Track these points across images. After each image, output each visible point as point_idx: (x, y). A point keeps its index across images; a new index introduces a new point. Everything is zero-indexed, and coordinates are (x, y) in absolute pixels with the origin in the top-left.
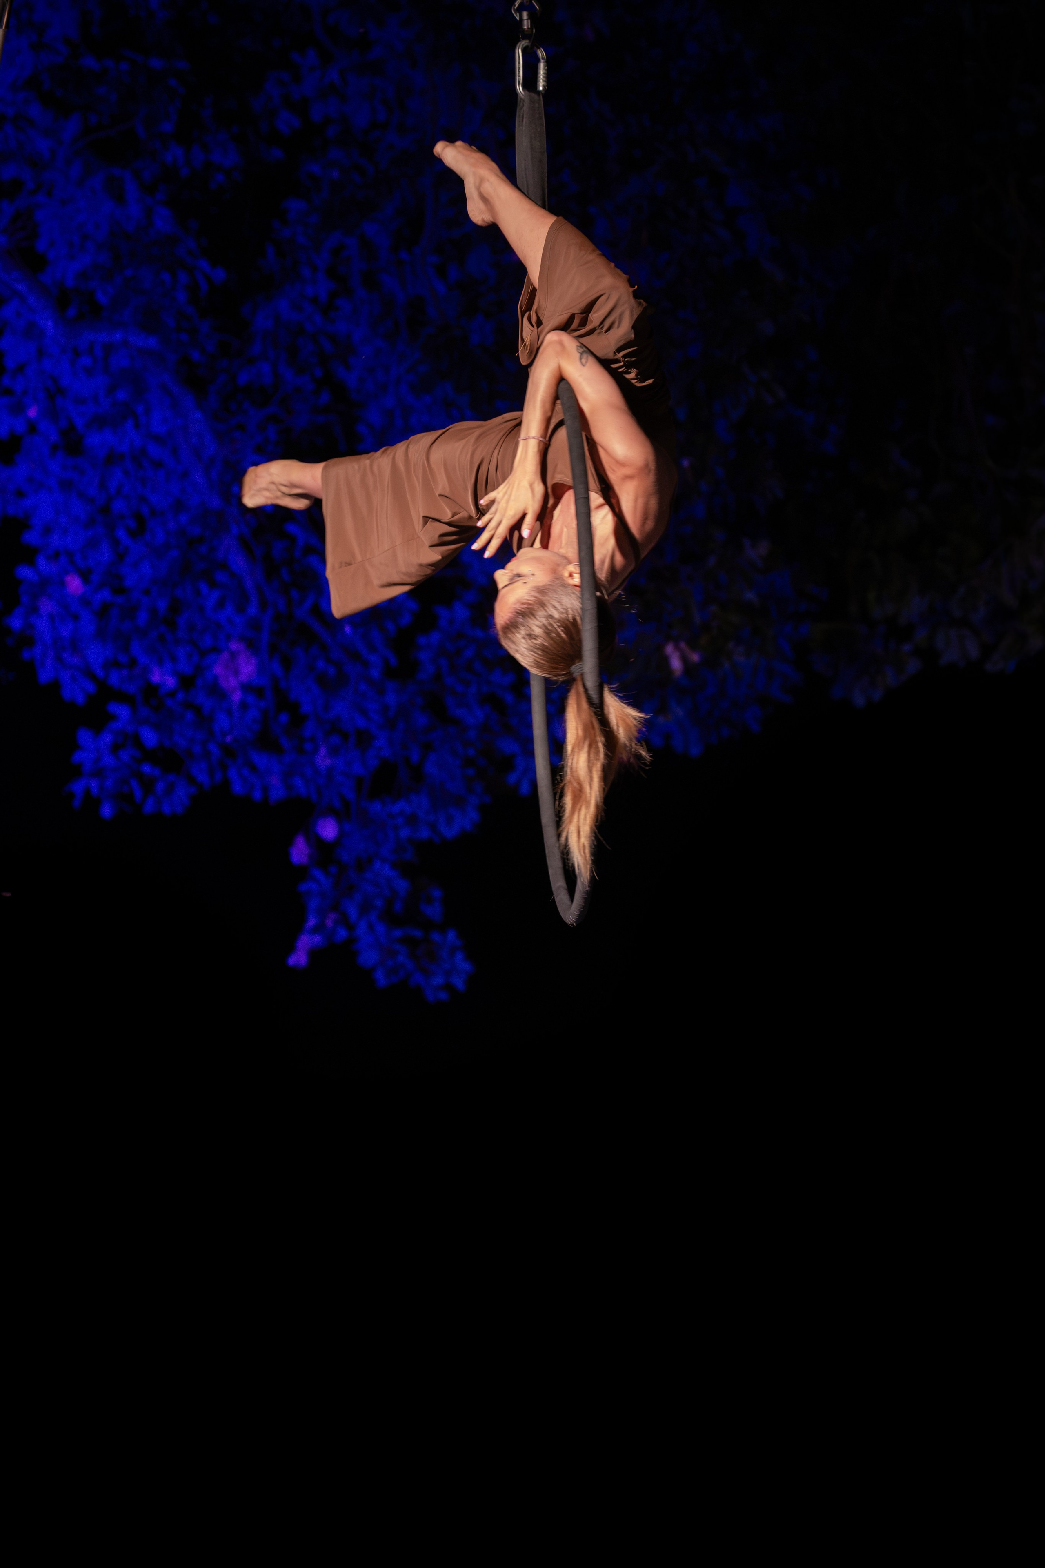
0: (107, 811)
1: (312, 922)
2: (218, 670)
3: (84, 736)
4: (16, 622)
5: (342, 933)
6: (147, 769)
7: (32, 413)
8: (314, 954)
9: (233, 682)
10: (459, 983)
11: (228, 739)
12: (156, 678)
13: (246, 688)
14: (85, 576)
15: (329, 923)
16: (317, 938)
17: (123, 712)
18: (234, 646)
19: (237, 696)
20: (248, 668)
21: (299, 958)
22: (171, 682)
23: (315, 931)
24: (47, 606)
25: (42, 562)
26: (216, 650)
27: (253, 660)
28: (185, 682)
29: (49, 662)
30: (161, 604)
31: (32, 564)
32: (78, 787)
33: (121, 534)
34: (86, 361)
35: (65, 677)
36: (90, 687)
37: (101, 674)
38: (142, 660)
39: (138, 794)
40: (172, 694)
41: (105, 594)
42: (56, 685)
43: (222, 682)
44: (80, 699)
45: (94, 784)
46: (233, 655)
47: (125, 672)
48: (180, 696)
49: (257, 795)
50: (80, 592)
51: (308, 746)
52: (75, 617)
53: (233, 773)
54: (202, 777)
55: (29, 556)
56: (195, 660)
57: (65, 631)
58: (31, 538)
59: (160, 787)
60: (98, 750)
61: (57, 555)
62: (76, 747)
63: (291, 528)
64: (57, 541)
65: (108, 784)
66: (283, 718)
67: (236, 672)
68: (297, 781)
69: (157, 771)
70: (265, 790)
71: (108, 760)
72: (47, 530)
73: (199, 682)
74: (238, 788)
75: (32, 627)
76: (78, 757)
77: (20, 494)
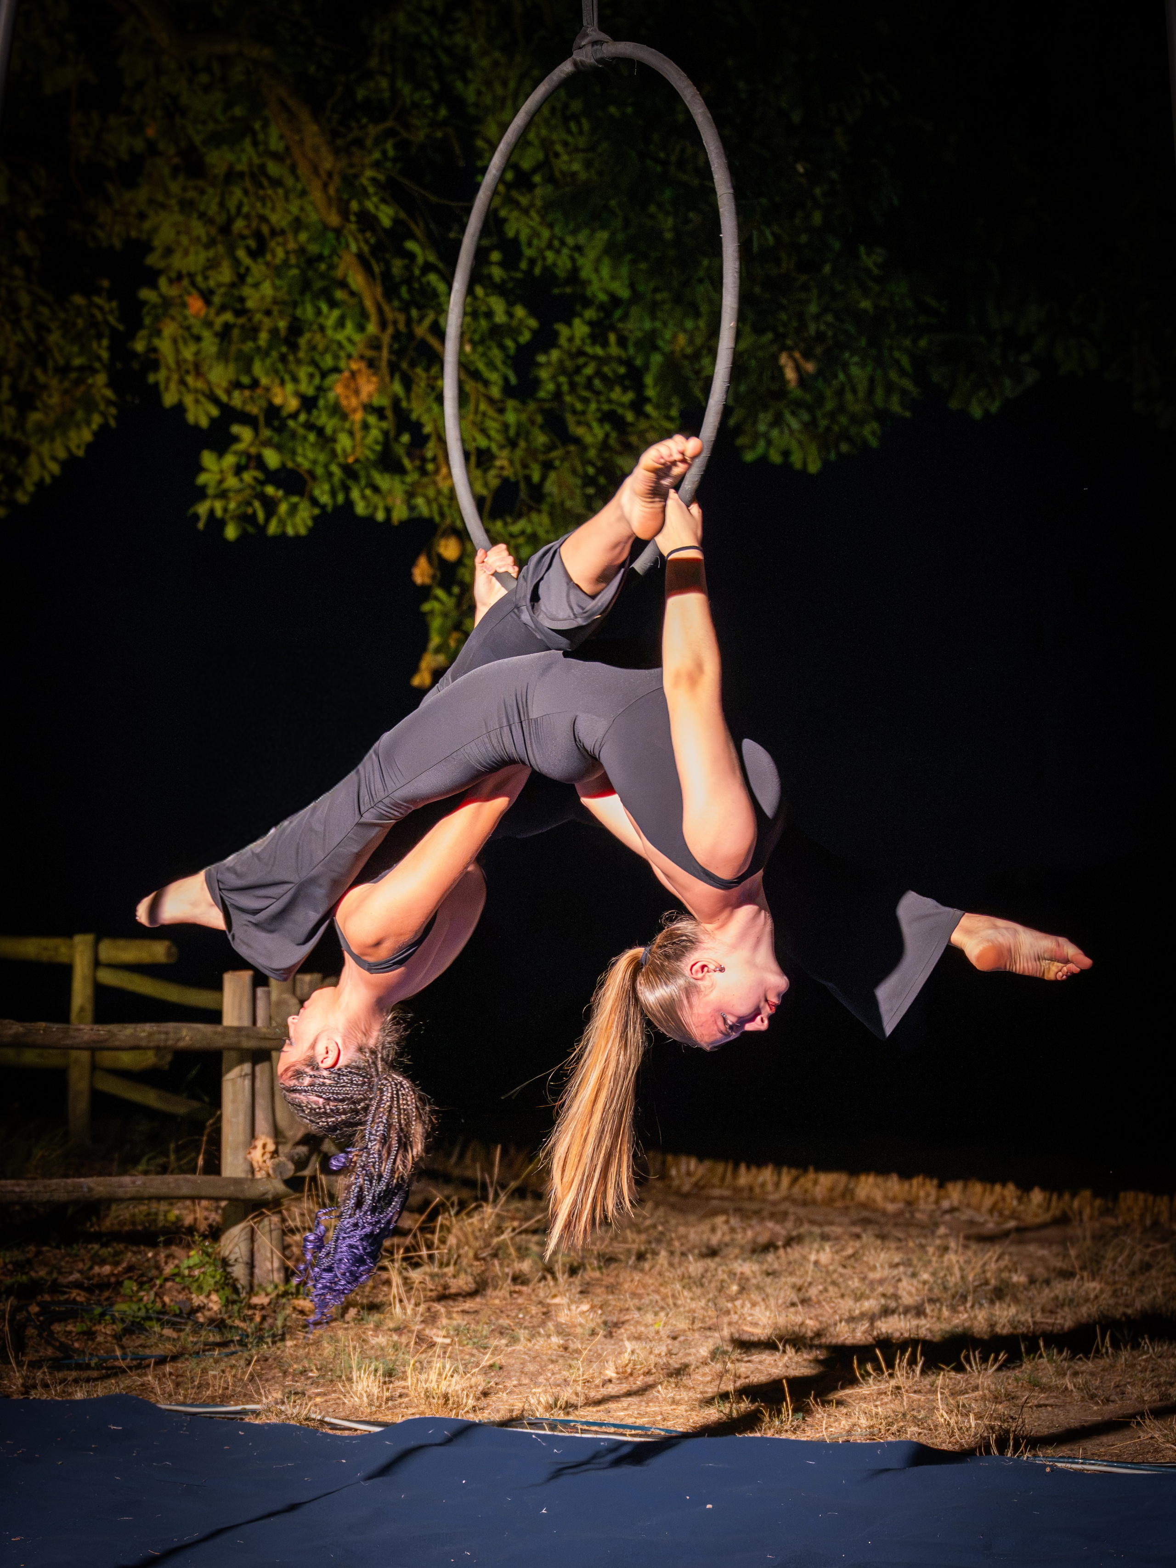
0: (231, 532)
1: (435, 640)
2: (339, 390)
3: (208, 458)
4: (139, 346)
6: (270, 490)
9: (354, 402)
12: (278, 401)
13: (369, 408)
14: (207, 296)
15: (452, 642)
16: (440, 658)
17: (245, 433)
18: (354, 366)
19: (358, 416)
20: (368, 387)
21: (421, 678)
22: (293, 404)
23: (438, 650)
24: (169, 329)
25: (163, 282)
26: (336, 370)
27: (374, 379)
28: (308, 403)
29: (173, 386)
30: (282, 324)
31: (154, 286)
32: (202, 509)
33: (241, 253)
34: (204, 78)
35: (189, 400)
36: (215, 412)
37: (224, 398)
38: (264, 381)
39: (261, 516)
40: (294, 416)
41: (228, 317)
42: (180, 408)
43: (344, 402)
44: (204, 422)
45: (218, 506)
46: (353, 374)
47: (247, 393)
48: (302, 417)
49: (380, 516)
50: (203, 313)
51: (430, 467)
52: (198, 339)
53: (355, 494)
54: (325, 499)
55: (151, 278)
56: (317, 381)
57: (188, 353)
58: (153, 260)
59: (283, 508)
60: (221, 471)
61: (180, 277)
62: (201, 469)
63: (411, 246)
64: (178, 262)
65: (232, 505)
66: (405, 438)
67: (357, 392)
68: (420, 501)
69: (280, 493)
70: (388, 510)
71: (232, 482)
72: (169, 251)
73: (321, 403)
74: (361, 509)
75: (155, 350)
76: (202, 479)
77: (142, 216)
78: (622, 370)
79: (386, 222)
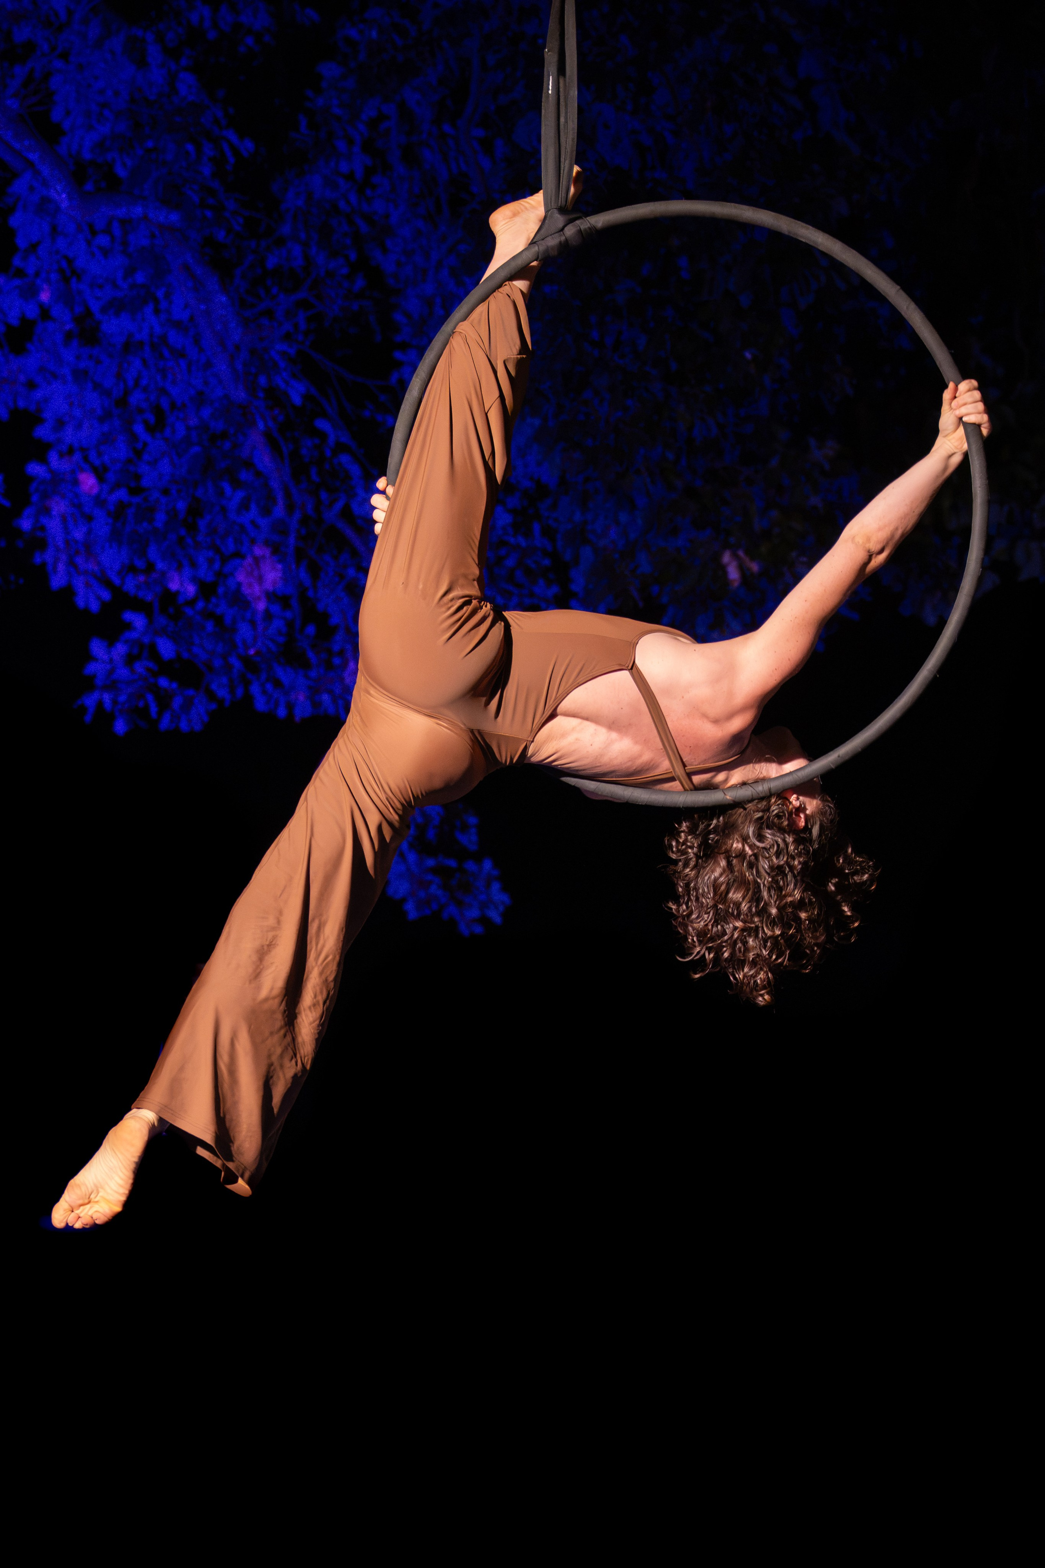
0: (120, 727)
2: (241, 577)
3: (97, 648)
4: (26, 524)
6: (164, 683)
7: (45, 297)
9: (257, 590)
10: (495, 916)
12: (174, 586)
13: (271, 596)
14: (100, 474)
17: (139, 622)
18: (258, 551)
19: (261, 606)
20: (273, 575)
22: (191, 589)
24: (59, 507)
25: (54, 459)
26: (239, 555)
27: (280, 566)
28: (206, 590)
29: (61, 567)
30: (181, 505)
31: (43, 460)
32: (90, 701)
33: (139, 429)
34: (103, 240)
35: (79, 583)
36: (106, 595)
37: (117, 581)
38: (160, 565)
39: (154, 709)
40: (192, 603)
41: (121, 494)
42: (68, 591)
43: (246, 590)
44: (94, 606)
45: (107, 698)
46: (257, 560)
47: (142, 578)
48: (200, 605)
49: (282, 712)
50: (95, 491)
51: (337, 661)
52: (89, 519)
53: (255, 689)
54: (222, 693)
55: (41, 452)
56: (217, 566)
57: (78, 534)
58: (42, 432)
59: (177, 703)
60: (111, 660)
61: (71, 451)
62: (90, 657)
63: (322, 424)
64: (69, 435)
65: (122, 698)
66: (311, 630)
67: (260, 579)
68: (325, 697)
69: (175, 685)
70: (290, 707)
71: (123, 673)
72: (60, 424)
73: (221, 590)
74: (260, 704)
75: (43, 528)
76: (92, 668)
77: (32, 386)
78: (547, 562)
79: (297, 400)
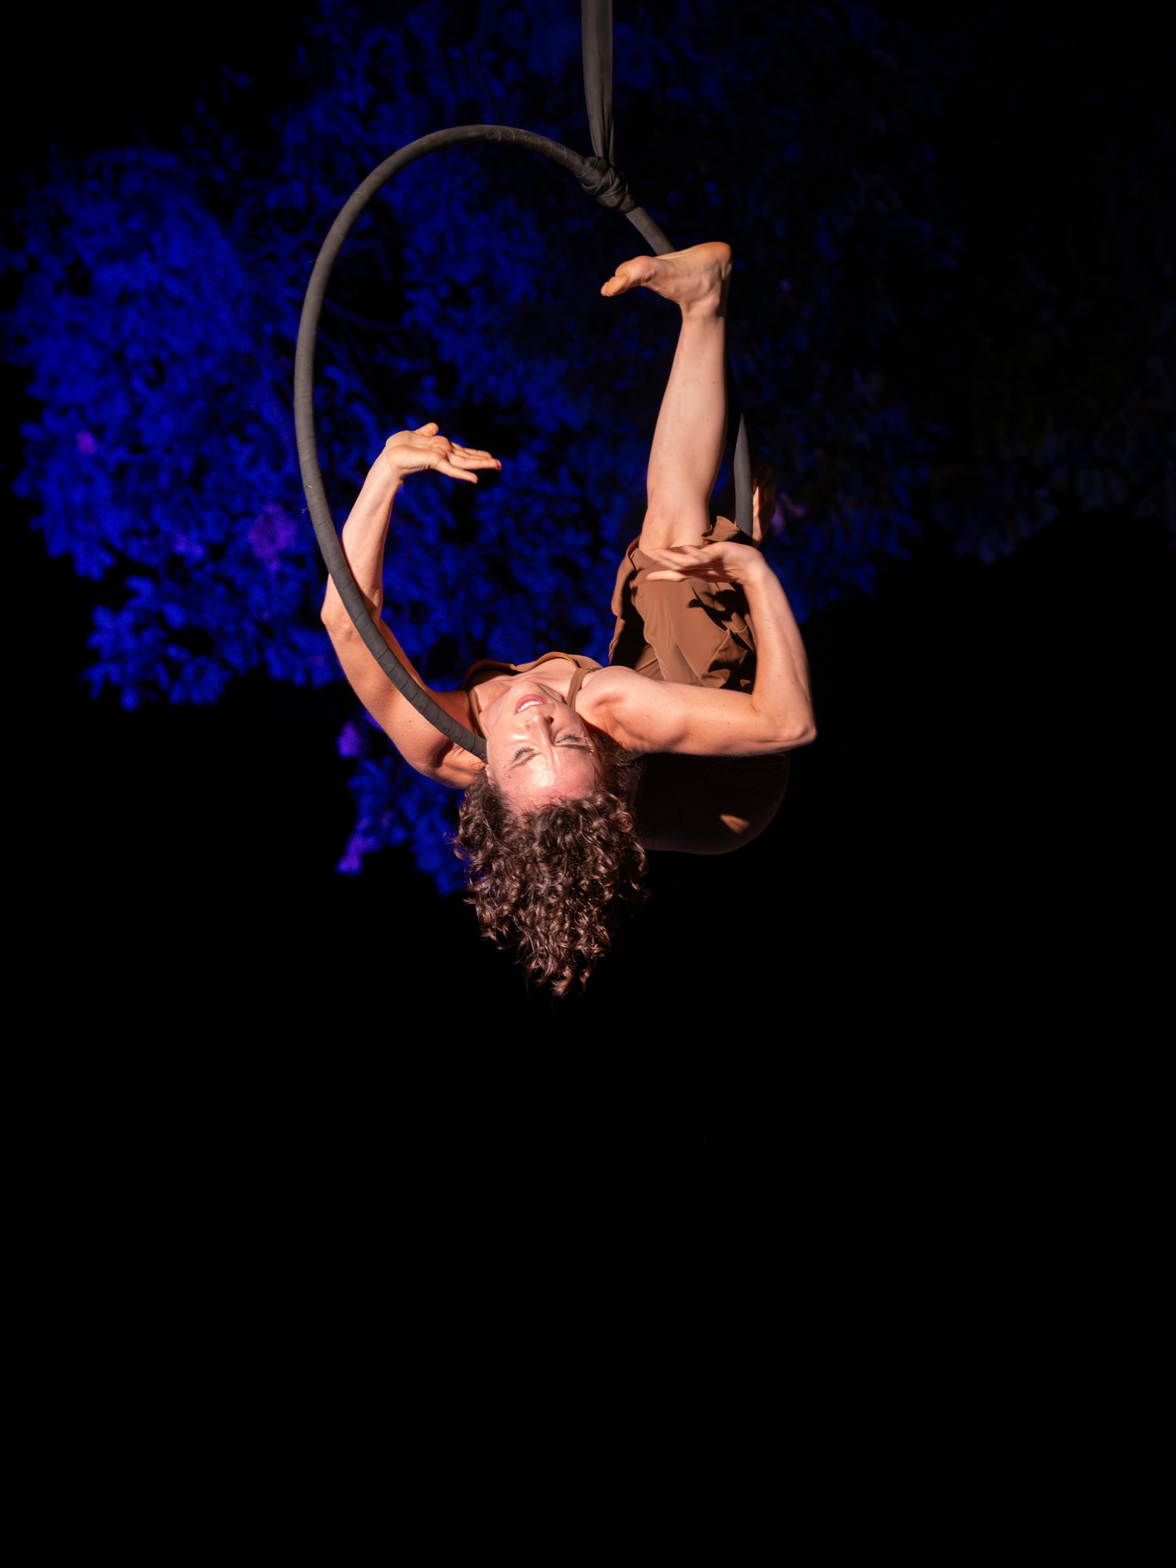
0: (129, 701)
1: (364, 823)
2: (252, 536)
3: (102, 617)
4: (21, 489)
5: (400, 834)
6: (173, 651)
8: (367, 858)
9: (269, 550)
11: (266, 615)
12: (181, 547)
13: (284, 556)
14: (98, 433)
15: (385, 822)
16: (371, 842)
17: (145, 588)
18: (270, 509)
19: (274, 567)
20: (285, 535)
21: (350, 864)
22: (198, 551)
23: (368, 832)
24: (56, 469)
25: (49, 418)
26: (249, 514)
27: (293, 524)
28: (215, 551)
29: (60, 533)
30: (186, 463)
31: (38, 421)
32: (96, 674)
33: (137, 384)
34: (93, 185)
35: (78, 548)
36: (107, 560)
37: (119, 545)
38: (165, 527)
39: (164, 680)
40: (200, 566)
41: (121, 453)
42: (68, 558)
43: (257, 551)
44: (97, 573)
45: (114, 671)
46: (269, 519)
47: (146, 542)
48: (209, 568)
49: (299, 678)
50: (94, 451)
53: (271, 654)
54: (236, 660)
55: (34, 411)
56: (226, 526)
57: (77, 496)
58: (36, 390)
59: (189, 672)
60: (117, 629)
61: (66, 409)
62: (93, 628)
63: (333, 372)
64: (65, 394)
65: (130, 670)
67: (273, 539)
69: (185, 654)
70: (308, 672)
71: (130, 643)
72: (54, 381)
73: (230, 552)
74: (277, 671)
75: (39, 492)
76: (97, 639)
77: (22, 341)
78: (575, 509)
